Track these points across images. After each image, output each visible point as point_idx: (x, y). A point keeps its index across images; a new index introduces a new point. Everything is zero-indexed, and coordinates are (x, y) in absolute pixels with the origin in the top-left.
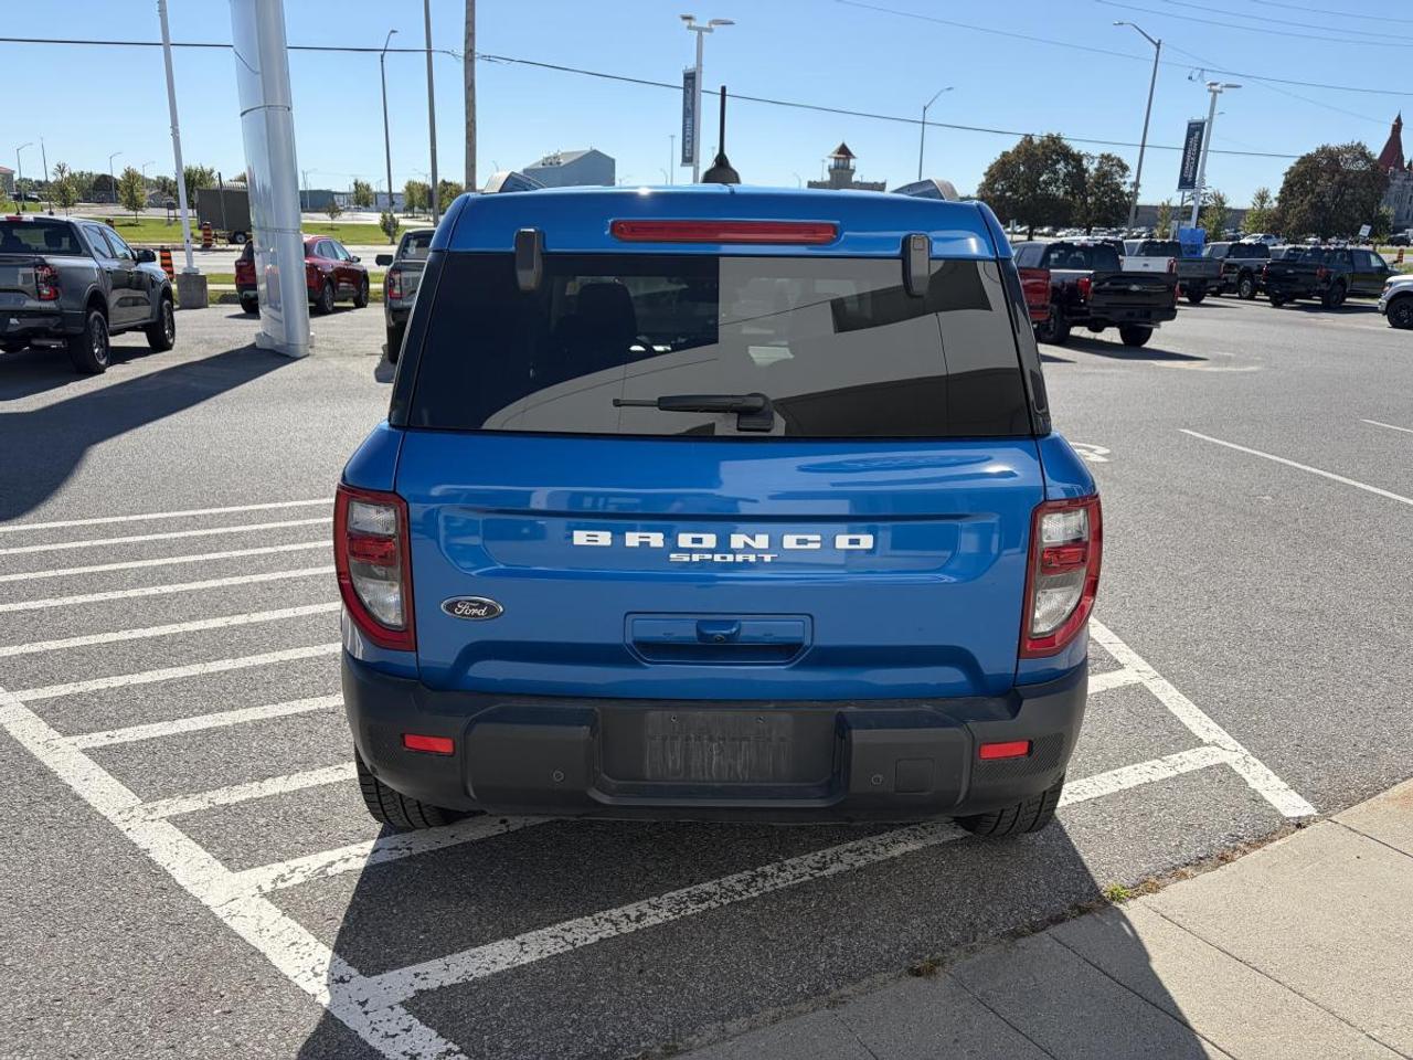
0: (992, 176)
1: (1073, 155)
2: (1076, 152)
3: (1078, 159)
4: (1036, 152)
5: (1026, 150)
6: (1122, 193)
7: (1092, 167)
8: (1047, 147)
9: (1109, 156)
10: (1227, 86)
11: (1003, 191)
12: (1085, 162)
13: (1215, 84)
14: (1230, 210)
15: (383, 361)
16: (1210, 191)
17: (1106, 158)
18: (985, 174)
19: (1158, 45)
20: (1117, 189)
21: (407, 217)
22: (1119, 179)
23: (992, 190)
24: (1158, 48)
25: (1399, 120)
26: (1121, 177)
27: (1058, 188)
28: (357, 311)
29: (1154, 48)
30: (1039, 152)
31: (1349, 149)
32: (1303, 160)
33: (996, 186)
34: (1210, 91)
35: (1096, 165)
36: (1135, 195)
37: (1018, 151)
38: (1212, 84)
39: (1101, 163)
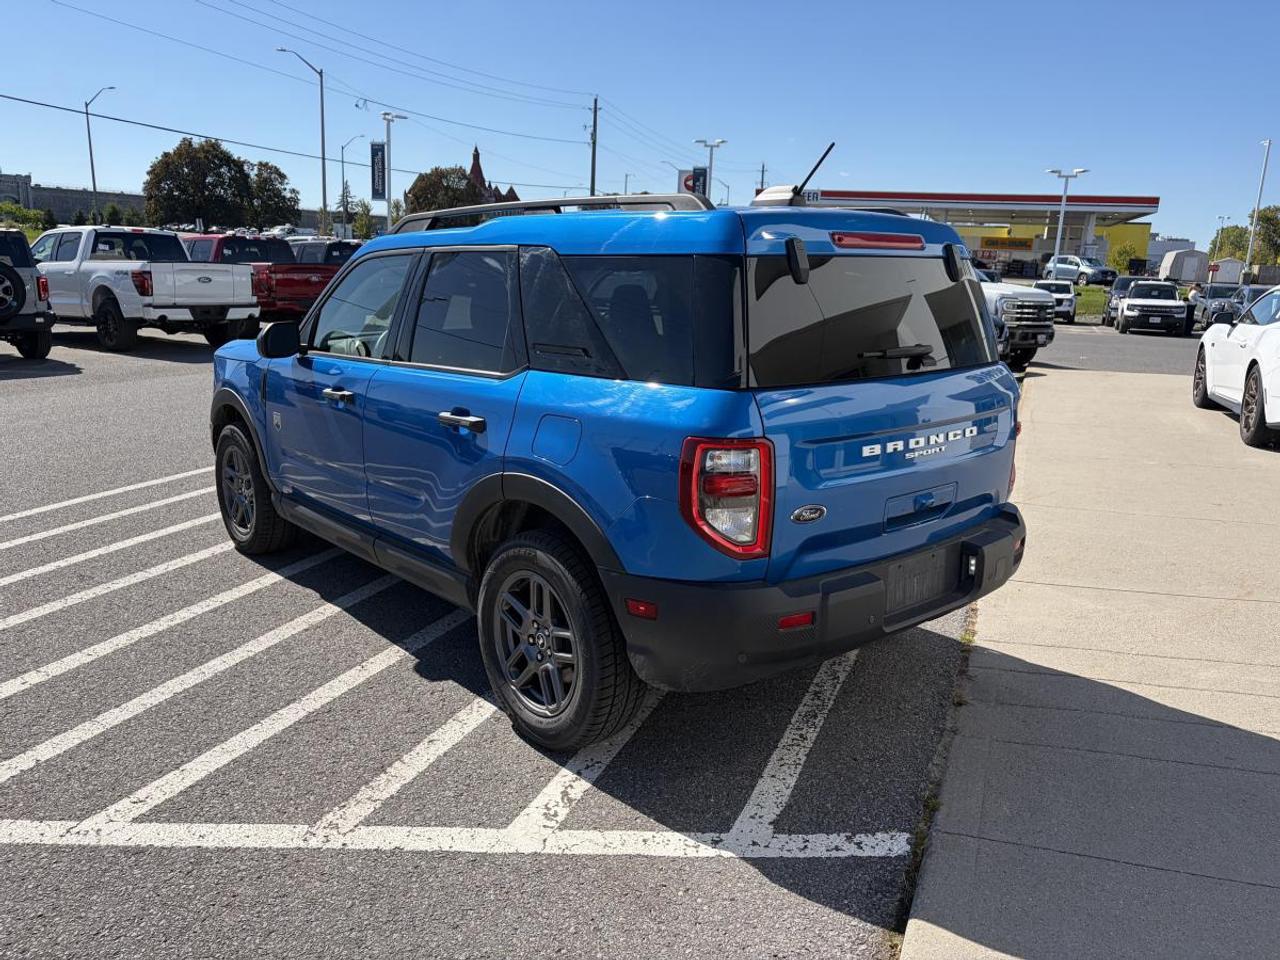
0: (157, 175)
1: (234, 161)
2: (236, 158)
3: (238, 165)
4: (199, 155)
5: (188, 153)
6: (284, 197)
7: (253, 174)
8: (208, 152)
9: (267, 164)
10: (397, 117)
11: (171, 190)
12: (246, 167)
13: (388, 114)
14: (373, 217)
16: (356, 200)
17: (263, 166)
18: (148, 173)
19: (321, 73)
20: (278, 194)
22: (278, 186)
23: (159, 189)
24: (321, 77)
25: (476, 150)
26: (281, 183)
27: (225, 190)
29: (318, 76)
30: (202, 155)
31: (454, 171)
32: (422, 178)
33: (162, 185)
34: (385, 119)
35: (256, 171)
36: (296, 201)
37: (179, 152)
38: (386, 114)
39: (259, 169)
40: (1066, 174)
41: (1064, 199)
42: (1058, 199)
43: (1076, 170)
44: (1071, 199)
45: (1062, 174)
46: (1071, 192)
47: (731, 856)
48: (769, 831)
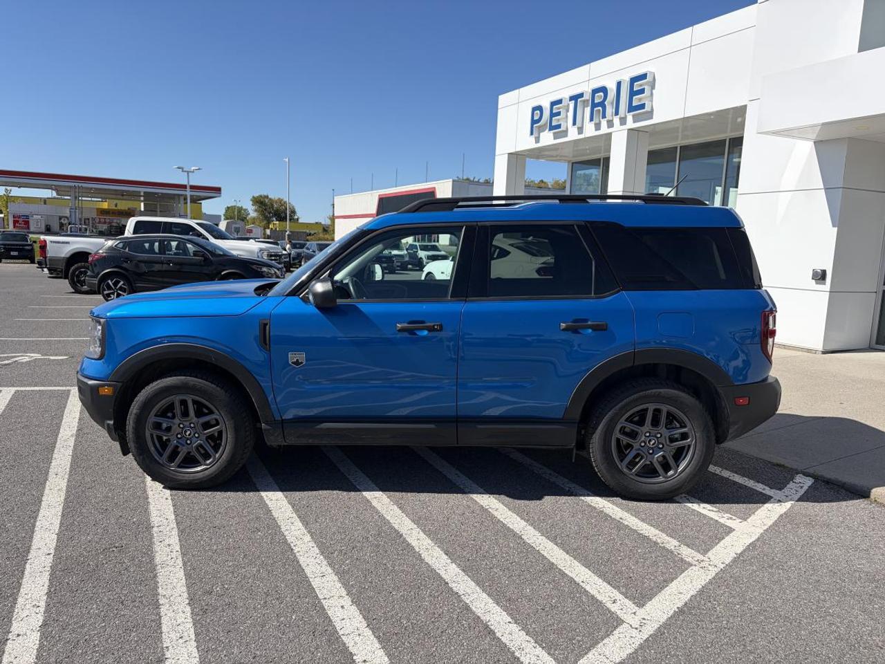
40: (187, 170)
41: (188, 187)
42: (184, 187)
43: (193, 168)
44: (193, 187)
45: (185, 170)
46: (193, 183)
47: (793, 502)
48: (778, 491)
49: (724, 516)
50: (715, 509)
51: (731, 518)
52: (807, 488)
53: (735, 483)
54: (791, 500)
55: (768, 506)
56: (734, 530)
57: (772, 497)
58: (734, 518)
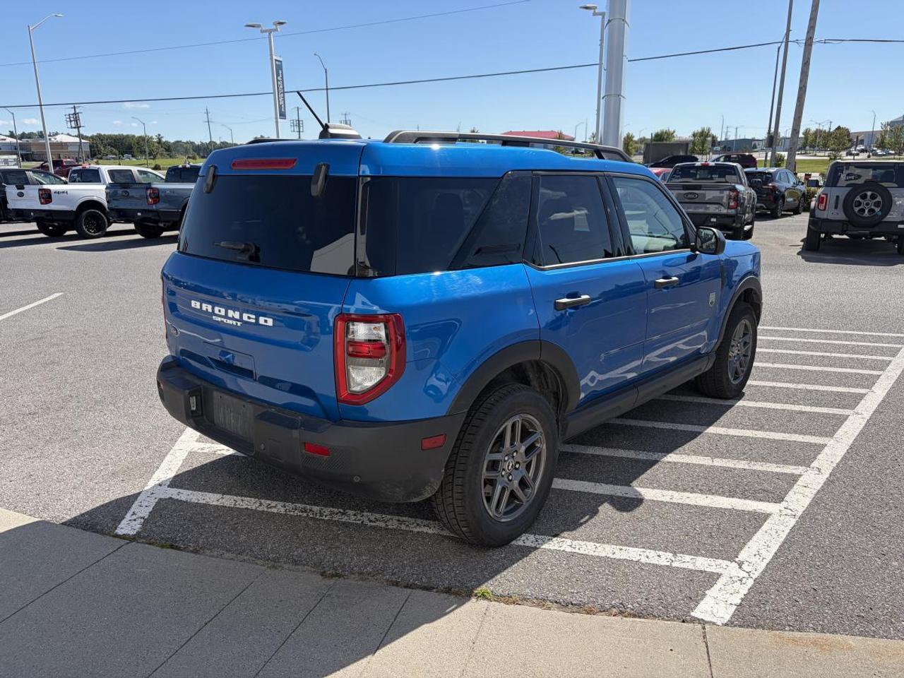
15: (803, 249)
21: (801, 154)
28: (795, 216)
47: (146, 488)
48: (163, 497)
49: (208, 450)
50: (219, 452)
51: (202, 449)
52: (126, 516)
53: (213, 491)
54: (147, 491)
55: (171, 475)
56: (197, 441)
57: (169, 486)
58: (200, 451)
